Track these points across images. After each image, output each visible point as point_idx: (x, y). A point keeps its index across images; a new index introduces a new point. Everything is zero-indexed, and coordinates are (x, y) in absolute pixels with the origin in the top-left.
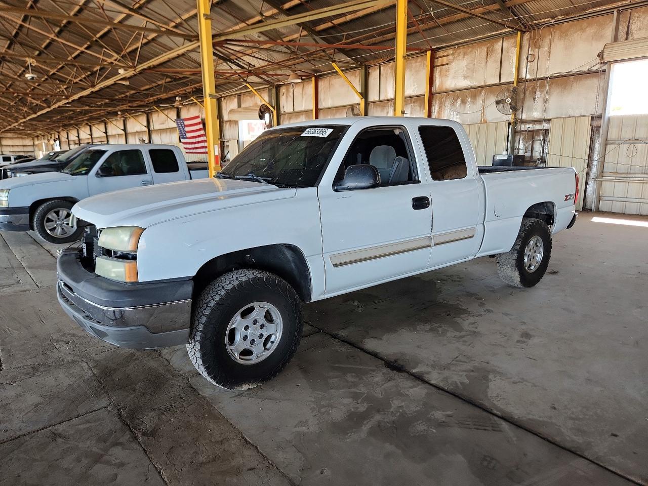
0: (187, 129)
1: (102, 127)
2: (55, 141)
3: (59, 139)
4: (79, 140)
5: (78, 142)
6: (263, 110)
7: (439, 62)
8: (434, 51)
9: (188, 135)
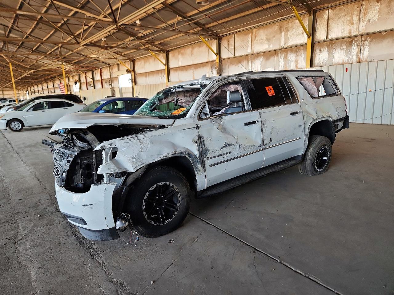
0: (61, 87)
1: (40, 86)
2: (26, 91)
3: (28, 91)
4: (34, 91)
5: (34, 92)
6: (76, 82)
7: (103, 71)
8: (101, 69)
9: (62, 90)
